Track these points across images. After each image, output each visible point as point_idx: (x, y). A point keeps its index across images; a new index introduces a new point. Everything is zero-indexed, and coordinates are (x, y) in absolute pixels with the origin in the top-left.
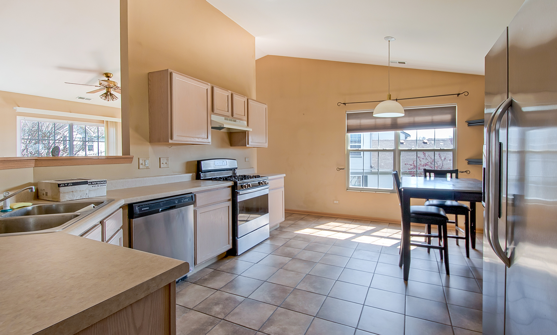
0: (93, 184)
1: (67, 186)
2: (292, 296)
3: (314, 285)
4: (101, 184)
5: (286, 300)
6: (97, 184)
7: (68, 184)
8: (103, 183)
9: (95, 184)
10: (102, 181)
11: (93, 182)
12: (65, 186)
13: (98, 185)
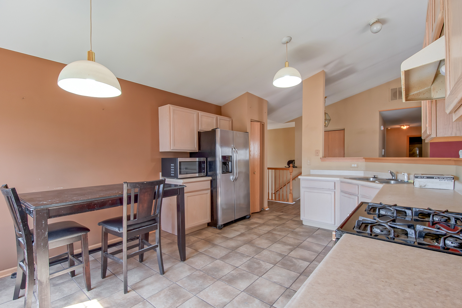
0: (440, 179)
1: (423, 178)
2: (278, 260)
3: (259, 266)
4: (447, 179)
5: (282, 258)
6: (443, 179)
7: (424, 177)
8: (449, 179)
9: (442, 179)
10: (448, 177)
11: (440, 177)
12: (421, 178)
13: (445, 180)
